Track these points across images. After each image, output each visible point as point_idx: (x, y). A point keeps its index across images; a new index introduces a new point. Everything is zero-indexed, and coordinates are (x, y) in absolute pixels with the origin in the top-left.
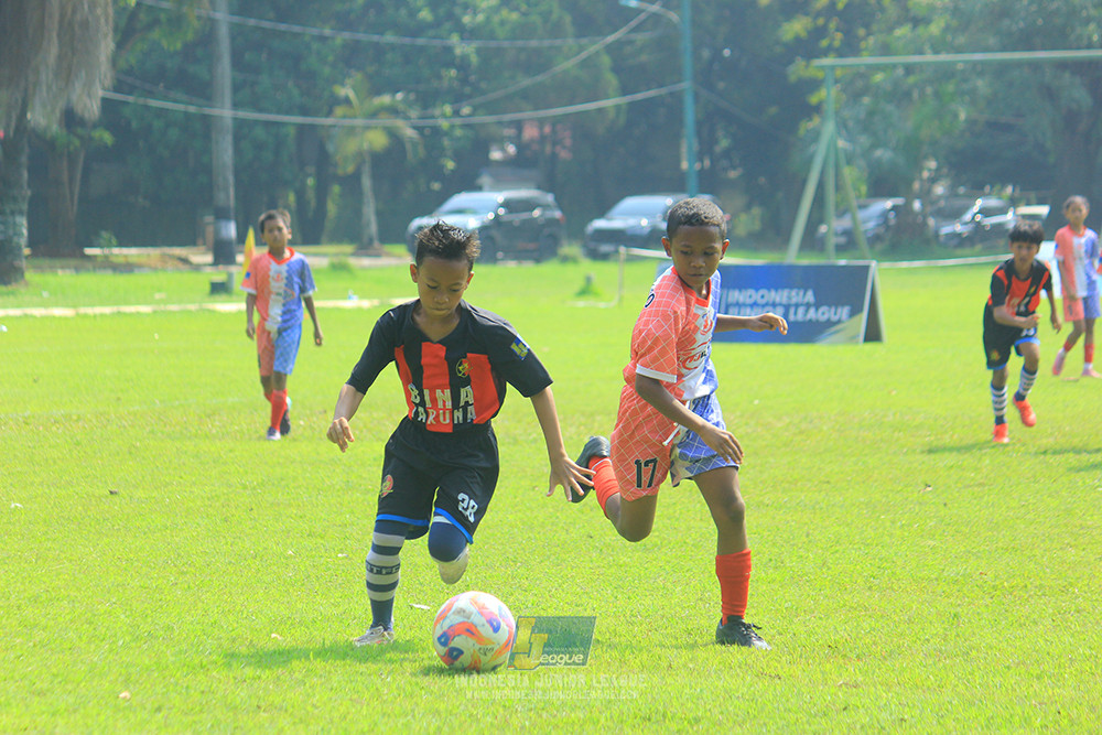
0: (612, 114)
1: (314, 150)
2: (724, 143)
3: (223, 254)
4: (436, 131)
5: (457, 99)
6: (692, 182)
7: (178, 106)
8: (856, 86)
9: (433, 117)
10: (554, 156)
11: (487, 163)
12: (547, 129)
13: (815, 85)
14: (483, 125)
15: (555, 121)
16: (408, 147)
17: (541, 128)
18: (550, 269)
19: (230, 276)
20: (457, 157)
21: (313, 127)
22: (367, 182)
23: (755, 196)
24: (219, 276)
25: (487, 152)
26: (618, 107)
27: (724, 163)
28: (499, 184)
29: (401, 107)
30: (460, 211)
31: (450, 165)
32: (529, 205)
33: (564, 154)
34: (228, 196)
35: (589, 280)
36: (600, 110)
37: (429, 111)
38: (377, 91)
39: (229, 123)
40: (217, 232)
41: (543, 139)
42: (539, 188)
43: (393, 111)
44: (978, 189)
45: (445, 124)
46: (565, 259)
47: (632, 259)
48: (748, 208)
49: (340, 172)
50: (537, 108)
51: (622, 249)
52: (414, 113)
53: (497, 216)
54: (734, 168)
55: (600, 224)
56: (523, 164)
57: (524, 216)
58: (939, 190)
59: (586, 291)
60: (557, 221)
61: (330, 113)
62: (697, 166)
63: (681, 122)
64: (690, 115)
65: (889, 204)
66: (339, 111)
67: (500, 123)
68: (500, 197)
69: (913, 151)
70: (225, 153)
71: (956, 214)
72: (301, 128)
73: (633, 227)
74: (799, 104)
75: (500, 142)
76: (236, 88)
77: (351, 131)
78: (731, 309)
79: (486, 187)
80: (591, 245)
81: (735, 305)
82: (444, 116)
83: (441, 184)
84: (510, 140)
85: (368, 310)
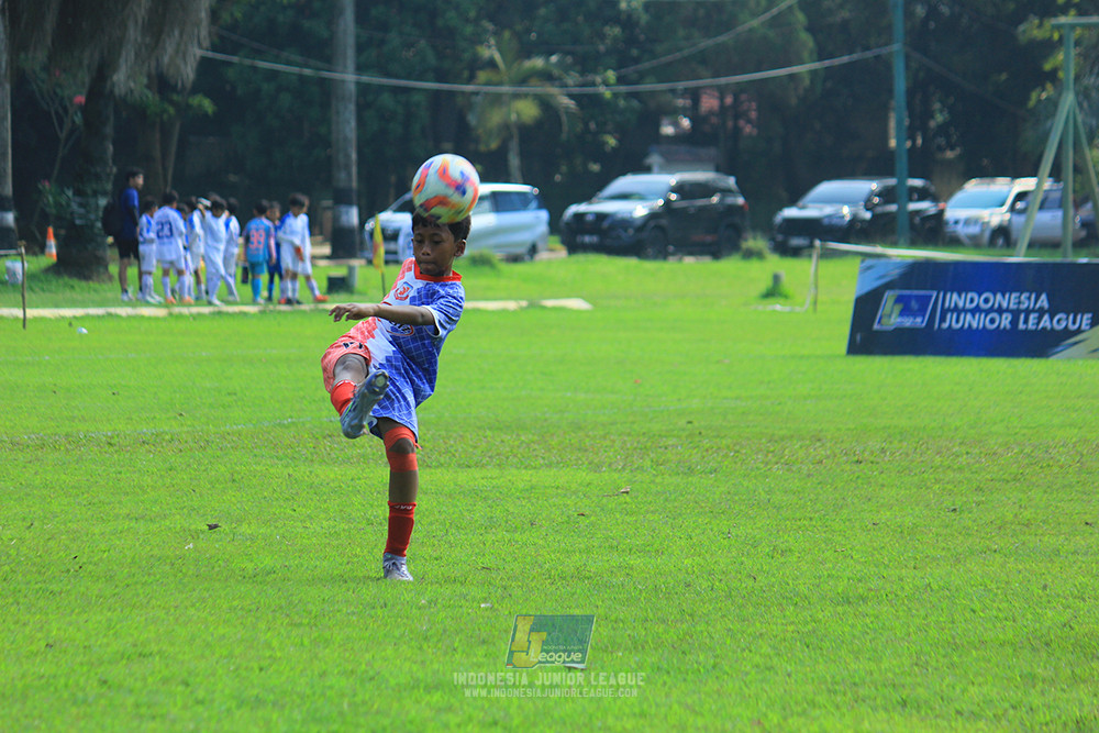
0: (807, 82)
2: (940, 118)
3: (343, 244)
4: (596, 100)
5: (623, 63)
6: (902, 163)
7: (291, 68)
9: (593, 84)
10: (737, 130)
11: (658, 139)
12: (729, 100)
13: (1049, 47)
14: (653, 93)
15: (739, 89)
16: (564, 118)
17: (722, 98)
18: (730, 266)
19: (351, 269)
20: (620, 130)
21: (452, 94)
22: (514, 161)
24: (337, 269)
25: (657, 126)
26: (813, 73)
27: (941, 141)
28: (670, 164)
29: (556, 72)
30: (625, 196)
31: (612, 141)
32: (705, 190)
33: (748, 129)
34: (350, 174)
35: (776, 278)
36: (792, 77)
37: (590, 78)
38: (528, 53)
39: (352, 88)
40: (336, 219)
41: (722, 111)
42: (718, 170)
43: (547, 77)
45: (608, 94)
46: (749, 254)
47: (828, 254)
49: (482, 148)
50: (716, 75)
51: (817, 243)
52: (572, 79)
53: (668, 202)
54: (952, 149)
55: (791, 212)
56: (699, 141)
57: (701, 202)
59: (774, 291)
60: (740, 208)
61: (471, 79)
62: (908, 144)
63: (890, 92)
64: (900, 84)
66: (482, 76)
67: (673, 91)
68: (673, 179)
70: (347, 126)
72: (436, 95)
73: (829, 216)
74: (1031, 67)
75: (673, 113)
76: (360, 48)
77: (497, 100)
78: (949, 316)
79: (655, 169)
80: (780, 238)
81: (952, 311)
82: (606, 84)
83: (602, 166)
84: (685, 112)
85: (514, 312)
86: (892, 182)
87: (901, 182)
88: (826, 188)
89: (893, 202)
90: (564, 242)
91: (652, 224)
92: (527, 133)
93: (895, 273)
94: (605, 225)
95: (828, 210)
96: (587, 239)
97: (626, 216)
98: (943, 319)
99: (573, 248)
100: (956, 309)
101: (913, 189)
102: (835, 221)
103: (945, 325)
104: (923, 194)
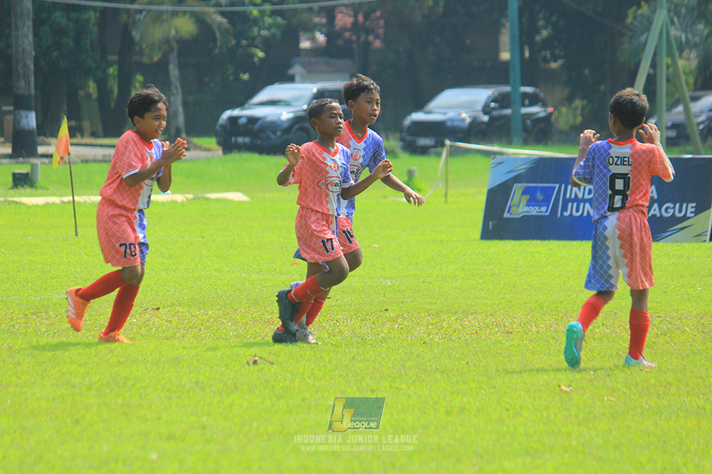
2: (545, 33)
3: (24, 144)
4: (245, 18)
6: (516, 73)
9: (242, 4)
10: (367, 44)
11: (297, 51)
12: (361, 18)
14: (294, 13)
15: (369, 9)
16: (218, 34)
17: (355, 16)
19: (33, 168)
20: (267, 45)
22: (174, 71)
23: (577, 87)
24: (21, 167)
25: (297, 41)
27: (545, 53)
28: (312, 73)
30: (273, 103)
31: (261, 54)
33: (377, 44)
34: (28, 83)
35: (411, 174)
40: (16, 122)
45: (254, 12)
47: (455, 152)
48: (570, 100)
49: (146, 60)
51: (448, 142)
54: (555, 62)
55: (418, 116)
56: (334, 52)
62: (518, 56)
67: (310, 10)
68: (314, 88)
73: (452, 120)
75: (310, 30)
77: (159, 17)
78: (570, 204)
79: (297, 78)
80: (408, 138)
81: (573, 201)
83: (250, 75)
84: (320, 28)
85: (182, 203)
86: (507, 89)
87: (515, 89)
88: (449, 95)
89: (507, 107)
90: (219, 143)
91: (296, 126)
92: (185, 47)
93: (522, 168)
94: (257, 126)
95: (451, 114)
96: (240, 140)
97: (275, 118)
98: (565, 208)
99: (228, 147)
100: (576, 199)
101: (525, 95)
102: (456, 123)
103: (566, 214)
104: (534, 100)
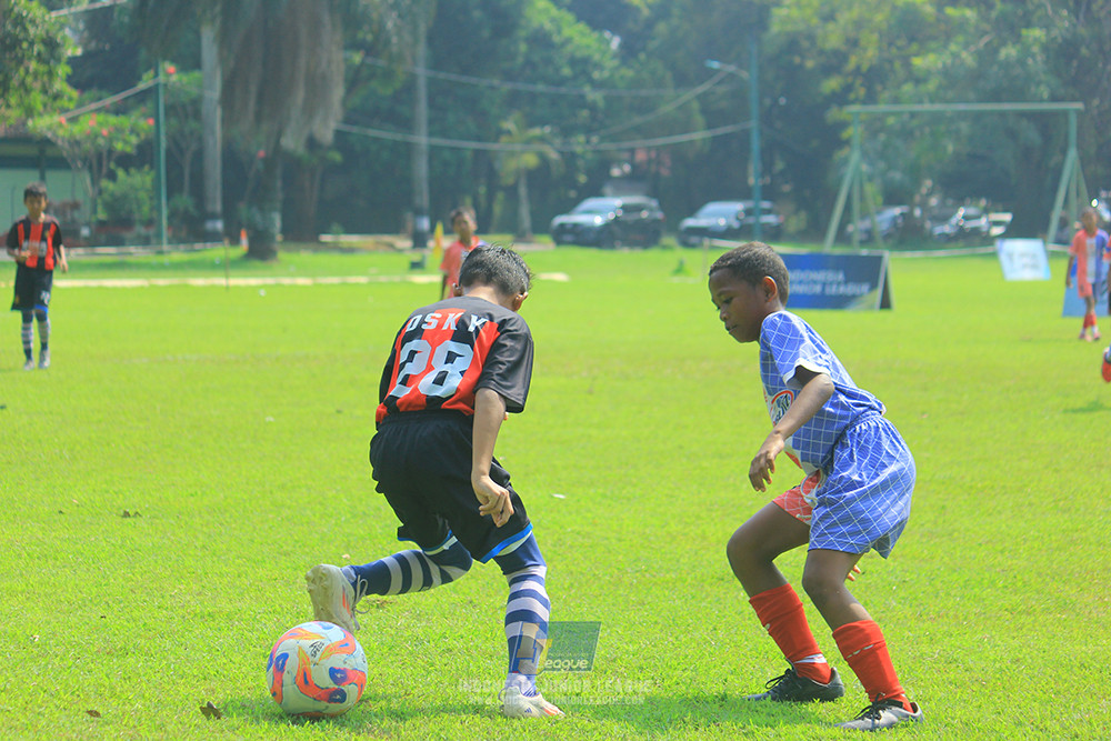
0: (699, 144)
1: (485, 166)
2: (780, 166)
3: (420, 241)
4: (573, 154)
5: (589, 131)
6: (757, 193)
7: (389, 135)
8: (874, 127)
9: (571, 144)
10: (658, 173)
11: (610, 178)
12: (653, 155)
13: (844, 125)
14: (607, 151)
15: (658, 149)
16: (553, 166)
17: (649, 154)
18: (653, 254)
19: (424, 258)
20: (588, 173)
21: (485, 150)
22: (523, 191)
23: (802, 203)
24: (416, 256)
25: (609, 170)
26: (704, 140)
27: (780, 180)
28: (618, 193)
29: (548, 137)
30: (590, 212)
31: (583, 179)
32: (638, 208)
33: (665, 172)
34: (423, 199)
35: (681, 262)
36: (691, 141)
37: (568, 140)
38: (531, 125)
39: (425, 147)
40: (414, 225)
41: (649, 161)
42: (647, 196)
43: (542, 139)
44: (960, 202)
45: (579, 150)
46: (665, 247)
48: (796, 212)
49: (504, 183)
50: (646, 139)
51: (706, 241)
52: (558, 141)
53: (617, 216)
54: (787, 184)
55: (690, 222)
56: (636, 179)
57: (636, 216)
58: (934, 201)
59: (680, 269)
60: (660, 220)
61: (496, 141)
62: (761, 182)
63: (749, 149)
64: (756, 144)
65: (897, 211)
66: (504, 139)
67: (619, 149)
68: (618, 202)
69: (915, 173)
70: (421, 169)
71: (945, 219)
72: (477, 153)
73: (713, 225)
74: (833, 138)
75: (619, 163)
76: (431, 122)
77: (512, 154)
79: (608, 194)
80: (683, 238)
82: (579, 144)
83: (576, 192)
84: (626, 161)
86: (752, 204)
87: (757, 204)
88: (712, 207)
89: (752, 217)
90: (553, 240)
91: (606, 230)
92: (531, 174)
94: (578, 229)
95: (712, 222)
96: (568, 237)
97: (591, 223)
99: (559, 243)
101: (764, 208)
102: (715, 227)
104: (768, 212)
